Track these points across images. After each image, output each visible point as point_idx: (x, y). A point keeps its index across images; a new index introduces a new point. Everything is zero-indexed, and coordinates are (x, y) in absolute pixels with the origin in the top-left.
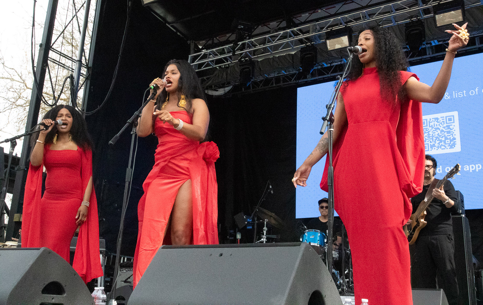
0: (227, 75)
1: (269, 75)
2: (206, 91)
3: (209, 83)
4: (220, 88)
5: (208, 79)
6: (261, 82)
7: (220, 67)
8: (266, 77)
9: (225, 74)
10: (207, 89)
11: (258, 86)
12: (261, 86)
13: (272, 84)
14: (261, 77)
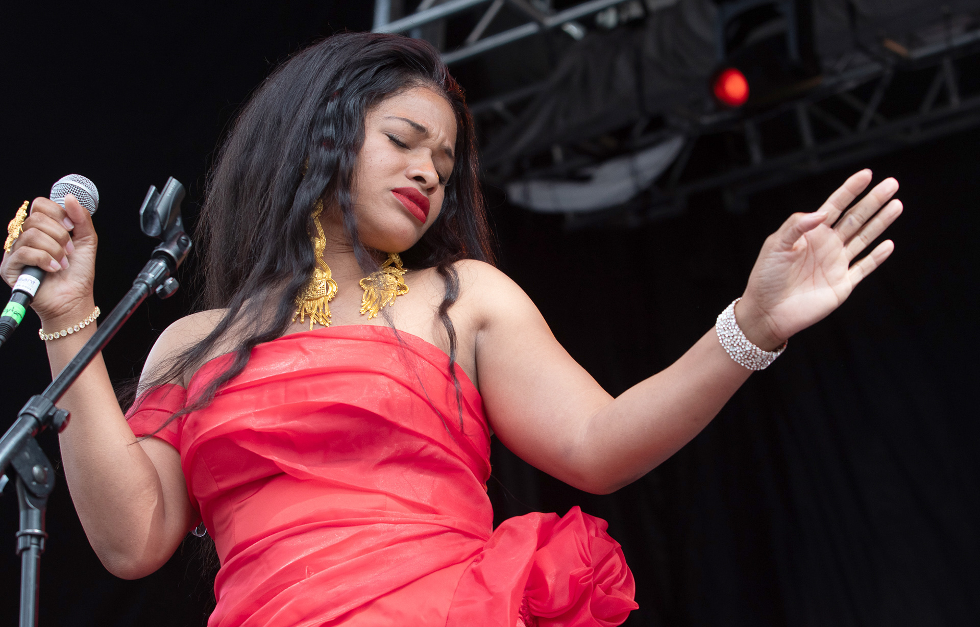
0: (638, 68)
1: (912, 41)
2: (516, 193)
3: (531, 134)
4: (603, 157)
5: (516, 108)
6: (864, 91)
7: (587, 22)
8: (897, 56)
9: (624, 67)
10: (519, 173)
11: (851, 118)
12: (872, 124)
13: (942, 98)
14: (860, 58)
